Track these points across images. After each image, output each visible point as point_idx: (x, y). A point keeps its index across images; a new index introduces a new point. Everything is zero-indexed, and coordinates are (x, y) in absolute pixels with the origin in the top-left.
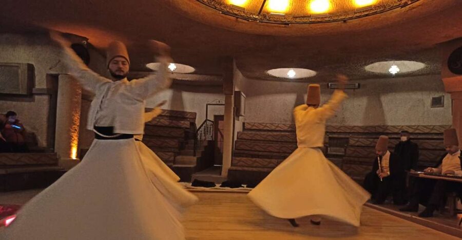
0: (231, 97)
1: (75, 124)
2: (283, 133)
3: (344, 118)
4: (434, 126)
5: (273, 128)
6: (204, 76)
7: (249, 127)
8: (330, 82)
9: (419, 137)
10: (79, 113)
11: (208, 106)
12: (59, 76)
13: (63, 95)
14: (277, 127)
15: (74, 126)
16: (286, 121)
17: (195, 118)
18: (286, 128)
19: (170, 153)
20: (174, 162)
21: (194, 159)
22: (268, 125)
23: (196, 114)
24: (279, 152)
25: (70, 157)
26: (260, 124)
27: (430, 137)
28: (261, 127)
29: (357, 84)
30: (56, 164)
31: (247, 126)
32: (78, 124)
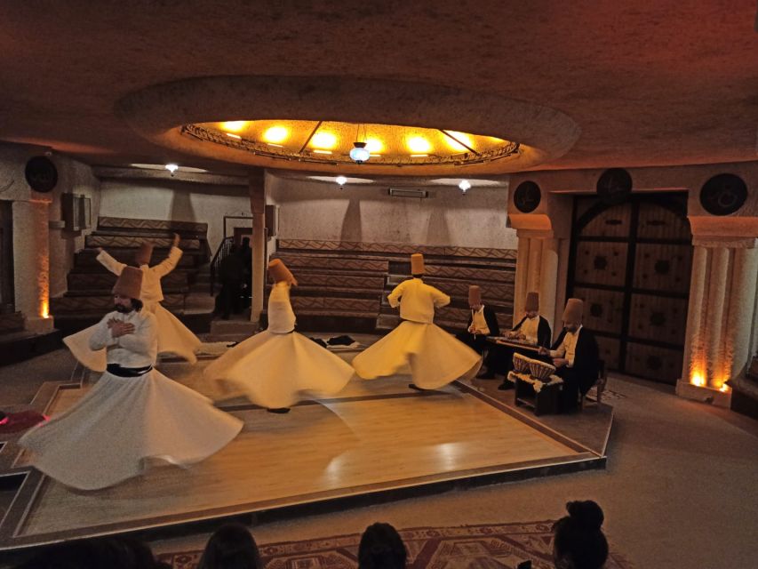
0: (261, 217)
1: (43, 271)
2: (331, 256)
3: (408, 235)
4: (509, 250)
5: (318, 247)
6: (220, 177)
7: (285, 245)
8: (392, 187)
9: (492, 264)
10: (48, 254)
11: (227, 220)
12: (14, 204)
13: (22, 230)
14: (324, 245)
15: (43, 273)
16: (335, 237)
17: (206, 232)
18: (334, 247)
19: (179, 296)
20: (185, 307)
21: (213, 300)
22: (311, 243)
23: (206, 225)
24: (325, 286)
25: (40, 316)
26: (300, 241)
27: (503, 264)
28: (302, 246)
29: (424, 193)
30: (22, 329)
31: (283, 245)
32: (48, 269)
